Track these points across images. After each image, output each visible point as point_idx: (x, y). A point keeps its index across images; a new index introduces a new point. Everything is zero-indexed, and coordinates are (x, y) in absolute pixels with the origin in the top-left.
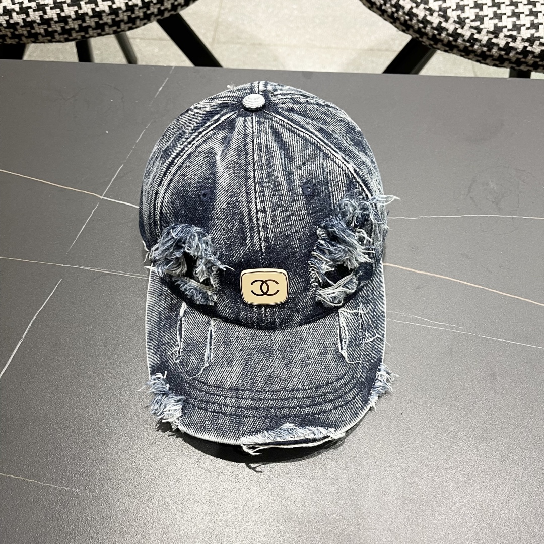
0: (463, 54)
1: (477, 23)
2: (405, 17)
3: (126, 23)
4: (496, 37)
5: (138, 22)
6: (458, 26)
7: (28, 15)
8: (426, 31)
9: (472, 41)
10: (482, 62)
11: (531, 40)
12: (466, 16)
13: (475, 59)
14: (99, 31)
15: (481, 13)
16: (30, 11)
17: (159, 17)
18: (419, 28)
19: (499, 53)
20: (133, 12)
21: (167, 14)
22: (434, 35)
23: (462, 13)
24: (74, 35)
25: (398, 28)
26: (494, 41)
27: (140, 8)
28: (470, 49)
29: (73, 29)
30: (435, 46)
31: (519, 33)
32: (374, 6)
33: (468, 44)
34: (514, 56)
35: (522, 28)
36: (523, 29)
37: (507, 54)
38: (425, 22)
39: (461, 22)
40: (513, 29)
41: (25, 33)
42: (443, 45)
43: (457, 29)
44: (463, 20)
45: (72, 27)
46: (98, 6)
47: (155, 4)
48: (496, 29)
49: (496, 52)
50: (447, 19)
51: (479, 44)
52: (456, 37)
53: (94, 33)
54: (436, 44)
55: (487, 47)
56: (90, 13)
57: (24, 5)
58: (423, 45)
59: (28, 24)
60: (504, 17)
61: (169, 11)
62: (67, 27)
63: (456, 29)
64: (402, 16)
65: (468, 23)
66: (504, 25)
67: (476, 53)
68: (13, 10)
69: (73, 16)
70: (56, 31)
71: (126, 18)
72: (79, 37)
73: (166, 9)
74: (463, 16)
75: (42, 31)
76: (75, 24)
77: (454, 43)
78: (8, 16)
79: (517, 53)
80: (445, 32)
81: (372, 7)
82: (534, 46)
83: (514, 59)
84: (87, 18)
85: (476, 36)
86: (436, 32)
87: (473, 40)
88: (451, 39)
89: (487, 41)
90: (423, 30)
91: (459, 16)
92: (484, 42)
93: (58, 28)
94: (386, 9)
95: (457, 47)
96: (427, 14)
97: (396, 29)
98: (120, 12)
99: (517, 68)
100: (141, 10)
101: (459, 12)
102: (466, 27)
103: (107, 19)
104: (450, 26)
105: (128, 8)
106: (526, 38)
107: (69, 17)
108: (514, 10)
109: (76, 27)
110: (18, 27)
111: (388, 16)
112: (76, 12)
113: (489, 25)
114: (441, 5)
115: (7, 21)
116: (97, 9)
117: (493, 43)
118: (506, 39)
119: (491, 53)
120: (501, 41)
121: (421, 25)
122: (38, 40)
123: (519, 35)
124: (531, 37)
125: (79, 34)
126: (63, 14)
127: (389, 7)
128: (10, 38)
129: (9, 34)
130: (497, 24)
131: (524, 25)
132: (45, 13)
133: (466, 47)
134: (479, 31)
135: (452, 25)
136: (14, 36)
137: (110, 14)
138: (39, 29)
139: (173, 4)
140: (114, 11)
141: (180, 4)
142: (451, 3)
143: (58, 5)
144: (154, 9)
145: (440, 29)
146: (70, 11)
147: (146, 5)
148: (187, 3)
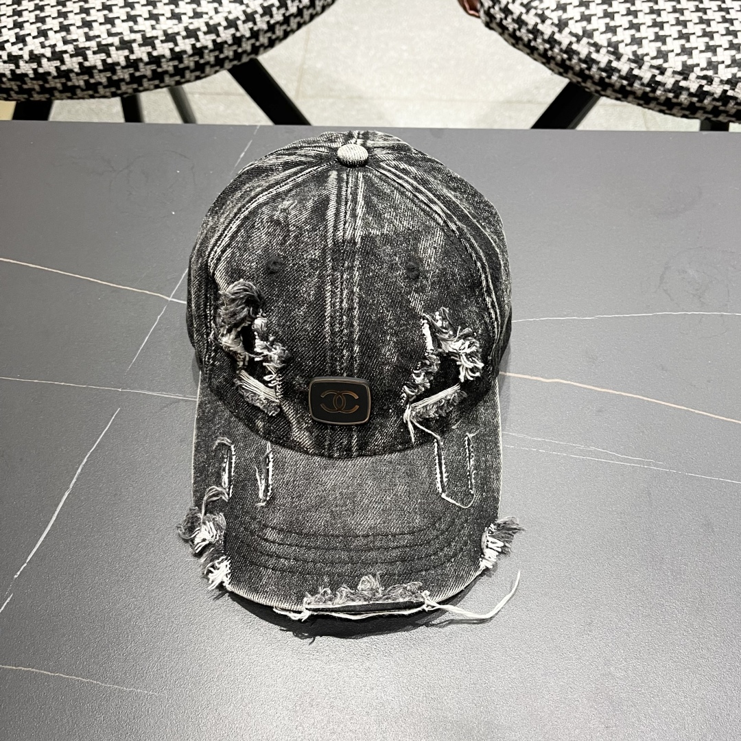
0: (641, 102)
1: (660, 61)
2: (562, 56)
3: (192, 71)
4: (686, 79)
5: (208, 69)
6: (633, 65)
7: (63, 62)
8: (591, 73)
9: (653, 85)
10: (667, 112)
11: (733, 82)
12: (645, 53)
14: (157, 82)
15: (664, 48)
16: (66, 56)
17: (235, 62)
18: (582, 70)
19: (689, 99)
20: (202, 57)
21: (245, 59)
22: (602, 79)
23: (639, 48)
24: (124, 88)
25: (553, 70)
26: (683, 84)
27: (211, 51)
28: (651, 95)
29: (123, 80)
30: (603, 93)
31: (716, 73)
32: (520, 42)
33: (648, 89)
34: (709, 104)
35: (720, 66)
37: (701, 101)
38: (589, 61)
39: (638, 60)
40: (708, 68)
41: (59, 86)
42: (615, 91)
43: (632, 69)
44: (640, 57)
45: (122, 77)
46: (156, 49)
47: (230, 45)
48: (685, 68)
49: (686, 99)
50: (618, 57)
51: (662, 89)
52: (632, 80)
53: (149, 85)
54: (604, 90)
55: (673, 93)
56: (146, 59)
57: (57, 49)
58: (587, 92)
59: (63, 73)
60: (695, 52)
61: (249, 54)
62: (115, 78)
64: (558, 54)
65: (648, 62)
66: (695, 63)
67: (659, 101)
68: (43, 55)
69: (123, 63)
70: (100, 83)
71: (192, 65)
72: (130, 91)
73: (245, 52)
74: (640, 52)
75: (82, 83)
76: (126, 73)
77: (628, 88)
78: (36, 64)
79: (715, 99)
80: (617, 74)
81: (517, 43)
82: (736, 90)
83: (710, 108)
84: (141, 65)
85: (659, 78)
86: (604, 74)
87: (654, 84)
88: (625, 82)
89: (674, 84)
90: (587, 72)
91: (634, 53)
92: (669, 86)
93: (102, 78)
94: (536, 46)
95: (633, 93)
96: (591, 51)
97: (550, 72)
98: (185, 56)
99: (714, 119)
100: (212, 54)
101: (635, 47)
102: (645, 67)
103: (168, 66)
104: (624, 66)
105: (195, 51)
106: (725, 79)
107: (118, 64)
108: (707, 43)
109: (127, 77)
110: (50, 78)
111: (540, 55)
112: (127, 58)
113: (675, 63)
114: (610, 39)
115: (35, 70)
116: (155, 53)
117: (682, 88)
118: (698, 80)
119: (679, 101)
120: (693, 84)
121: (584, 66)
122: (76, 95)
123: (716, 75)
124: (732, 77)
125: (130, 86)
126: (109, 61)
127: (541, 44)
128: (38, 93)
129: (37, 88)
130: (686, 61)
131: (723, 62)
132: (86, 59)
133: (645, 94)
134: (662, 71)
135: (626, 65)
136: (43, 90)
137: (171, 60)
138: (78, 80)
139: (253, 45)
140: (177, 56)
141: (262, 45)
142: (624, 35)
143: (103, 49)
144: (229, 52)
145: (610, 70)
146: (118, 56)
147: (218, 47)
148: (272, 44)
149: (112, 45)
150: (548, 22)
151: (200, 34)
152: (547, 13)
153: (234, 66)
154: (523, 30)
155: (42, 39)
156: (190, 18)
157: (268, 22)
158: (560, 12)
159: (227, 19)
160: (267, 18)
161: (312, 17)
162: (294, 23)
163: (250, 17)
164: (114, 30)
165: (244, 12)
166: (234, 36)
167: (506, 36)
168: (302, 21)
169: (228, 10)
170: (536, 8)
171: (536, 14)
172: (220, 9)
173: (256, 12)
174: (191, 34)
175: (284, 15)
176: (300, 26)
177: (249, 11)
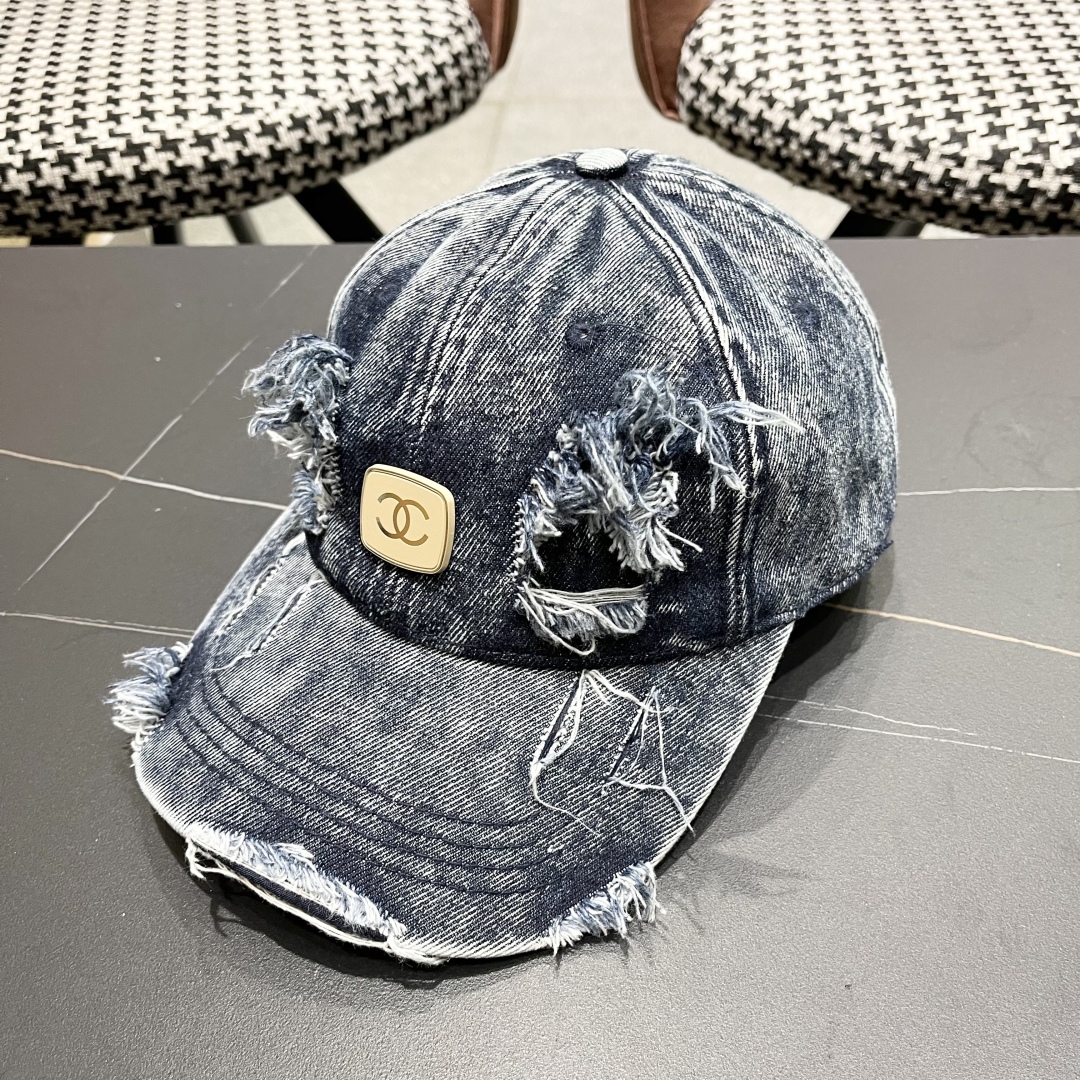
0: (932, 215)
1: (955, 148)
2: (802, 155)
3: (239, 191)
4: (999, 170)
5: (263, 191)
6: (914, 156)
7: (39, 174)
8: (850, 175)
9: (947, 184)
10: (976, 228)
12: (931, 137)
13: (958, 225)
14: (183, 207)
15: (960, 128)
16: (44, 167)
17: (307, 182)
18: (835, 173)
19: (1008, 203)
20: (252, 170)
21: (322, 179)
22: (866, 183)
23: (921, 130)
24: (133, 215)
26: (995, 179)
27: (267, 162)
28: (946, 201)
29: (129, 203)
30: (870, 206)
31: (1047, 157)
32: (740, 144)
33: (940, 192)
34: (1041, 209)
36: (1053, 149)
37: (1027, 204)
38: (845, 157)
40: (1034, 152)
41: (34, 212)
45: (129, 198)
46: (181, 157)
47: (297, 155)
48: (996, 155)
49: (1003, 203)
50: (889, 146)
51: (962, 190)
52: (913, 180)
53: (173, 211)
54: (872, 199)
55: (981, 194)
56: (165, 170)
57: (32, 156)
59: (40, 192)
60: (1009, 131)
61: (328, 171)
62: (119, 199)
63: (911, 163)
64: (798, 151)
65: (936, 150)
66: (1012, 146)
67: (960, 211)
68: (10, 165)
69: (130, 175)
70: (94, 208)
71: (237, 182)
72: (143, 220)
73: (320, 167)
74: (923, 136)
75: (68, 207)
76: (135, 191)
77: (909, 194)
79: (1049, 201)
80: (889, 173)
81: (735, 145)
83: (1043, 215)
84: (158, 180)
85: (956, 173)
86: (869, 175)
87: (949, 183)
88: (903, 184)
89: (981, 181)
90: (842, 175)
91: (915, 139)
92: (973, 183)
93: (98, 199)
94: (763, 144)
95: (917, 201)
96: (847, 141)
98: (226, 168)
100: (268, 167)
101: (914, 130)
102: (933, 157)
103: (200, 183)
104: (898, 160)
105: (242, 161)
106: (1063, 166)
107: (122, 177)
108: (1030, 117)
109: (137, 198)
110: (19, 199)
111: (770, 158)
112: (136, 168)
113: (980, 148)
114: (874, 122)
116: (179, 163)
117: (994, 185)
118: (1020, 172)
119: (991, 207)
120: (1011, 179)
121: (837, 165)
123: (1048, 162)
126: (109, 173)
127: (771, 139)
130: (997, 145)
131: (1057, 142)
132: (73, 169)
133: (936, 200)
134: (960, 162)
135: (901, 157)
137: (205, 172)
138: (63, 202)
139: (334, 158)
140: (214, 168)
141: (348, 159)
142: (895, 115)
143: (100, 155)
144: (295, 166)
145: (877, 167)
146: (123, 166)
147: (278, 156)
148: (364, 158)
149: (114, 149)
150: (778, 106)
151: (249, 137)
152: (776, 95)
153: (306, 189)
154: (743, 124)
155: (11, 143)
156: (236, 114)
157: (357, 126)
158: (796, 92)
159: (292, 117)
160: (354, 119)
161: (429, 127)
162: (399, 130)
163: (328, 116)
164: (119, 130)
165: (320, 109)
166: (302, 142)
167: (719, 138)
168: (413, 129)
169: (294, 105)
170: (760, 89)
171: (761, 98)
172: (282, 103)
173: (337, 109)
174: (236, 135)
175: (382, 116)
176: (409, 136)
177: (327, 107)
